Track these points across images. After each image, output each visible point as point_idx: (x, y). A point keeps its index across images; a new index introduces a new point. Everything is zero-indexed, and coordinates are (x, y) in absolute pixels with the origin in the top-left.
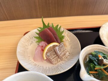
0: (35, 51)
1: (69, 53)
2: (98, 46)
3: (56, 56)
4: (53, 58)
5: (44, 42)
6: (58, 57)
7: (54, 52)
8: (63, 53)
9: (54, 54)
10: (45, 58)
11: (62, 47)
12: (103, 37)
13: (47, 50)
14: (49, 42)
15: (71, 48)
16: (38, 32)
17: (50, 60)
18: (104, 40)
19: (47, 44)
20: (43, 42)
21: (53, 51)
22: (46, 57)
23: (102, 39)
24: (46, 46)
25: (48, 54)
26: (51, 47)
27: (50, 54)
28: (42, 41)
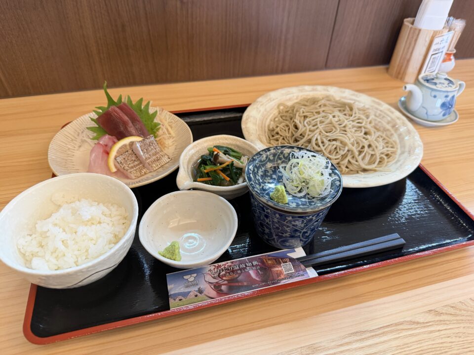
0: (91, 155)
1: (169, 158)
2: (226, 139)
3: (138, 165)
4: (132, 167)
5: (110, 136)
6: (144, 166)
7: (133, 155)
8: (154, 157)
9: (133, 159)
10: (114, 170)
11: (150, 146)
12: (246, 124)
13: (117, 153)
14: (121, 136)
15: (176, 149)
16: (95, 116)
17: (125, 172)
18: (246, 127)
19: (115, 140)
20: (107, 137)
21: (130, 152)
22: (116, 167)
23: (243, 126)
24: (114, 143)
25: (119, 159)
26: (125, 146)
27: (124, 159)
28: (104, 135)
